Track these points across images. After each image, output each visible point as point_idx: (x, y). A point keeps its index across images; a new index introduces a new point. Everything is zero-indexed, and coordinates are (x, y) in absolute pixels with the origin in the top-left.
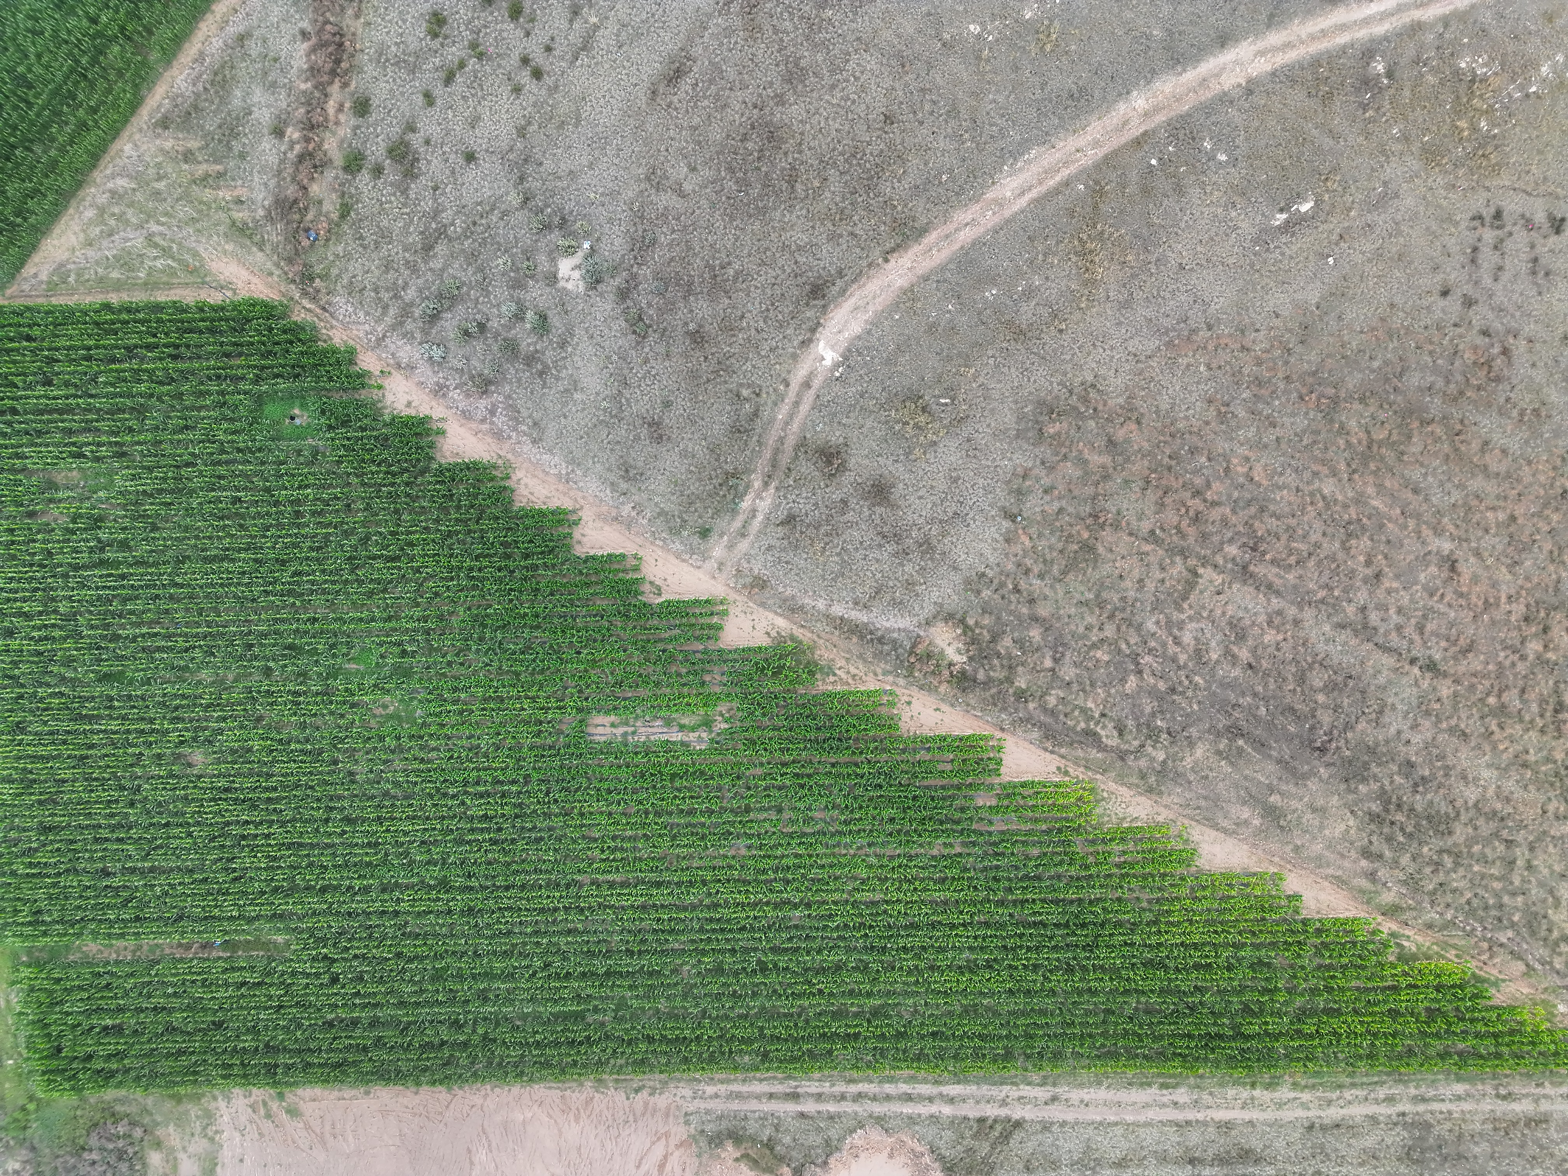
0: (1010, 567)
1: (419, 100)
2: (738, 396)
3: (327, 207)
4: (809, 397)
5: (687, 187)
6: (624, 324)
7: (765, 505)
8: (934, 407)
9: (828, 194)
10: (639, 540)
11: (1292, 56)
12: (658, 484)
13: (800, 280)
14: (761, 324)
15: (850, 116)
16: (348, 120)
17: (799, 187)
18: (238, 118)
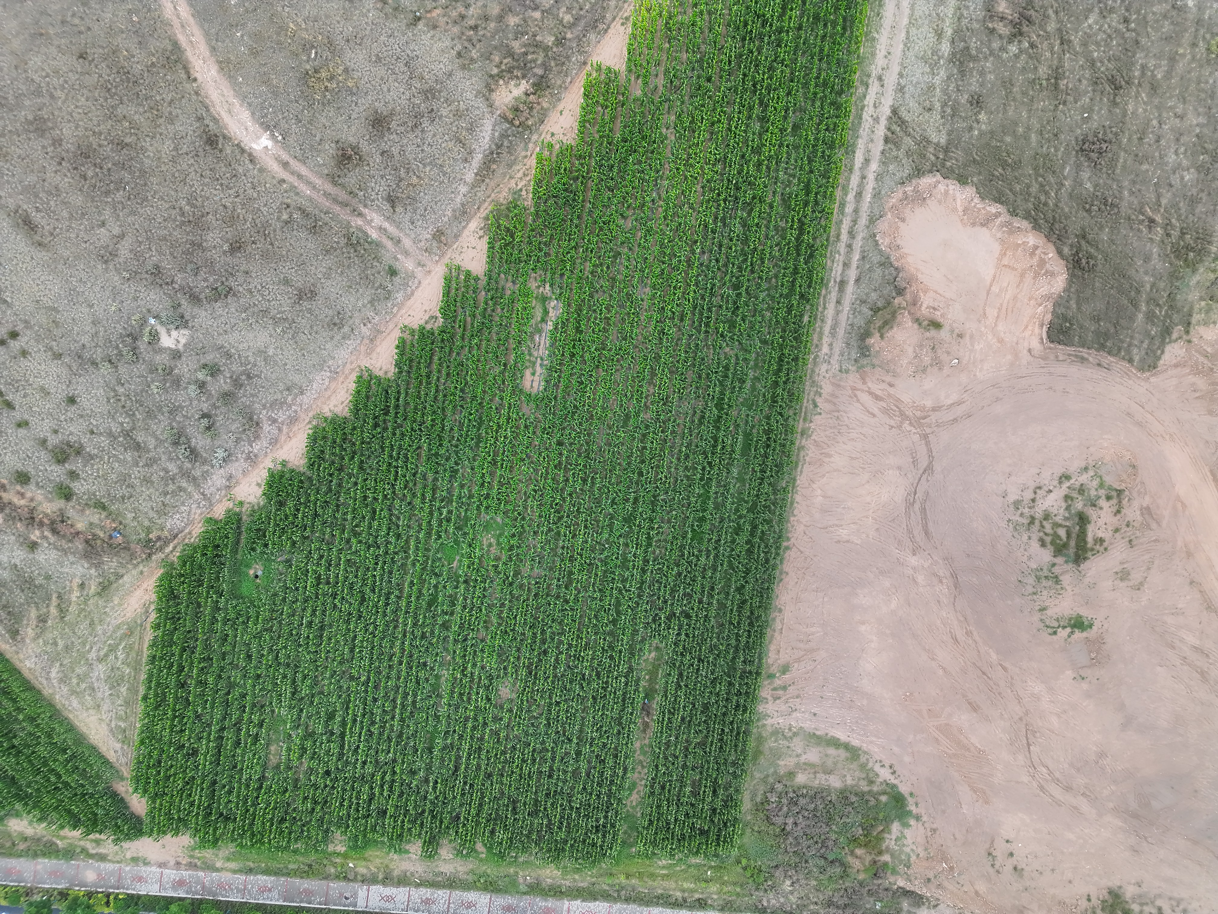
0: (456, 30)
1: (22, 432)
2: (287, 223)
3: (95, 519)
4: (295, 165)
5: (116, 231)
6: (218, 304)
7: (377, 219)
8: (316, 63)
9: (136, 117)
10: (391, 326)
12: (348, 301)
13: (201, 154)
14: (231, 192)
15: (77, 87)
16: (31, 491)
17: (128, 140)
18: (18, 576)
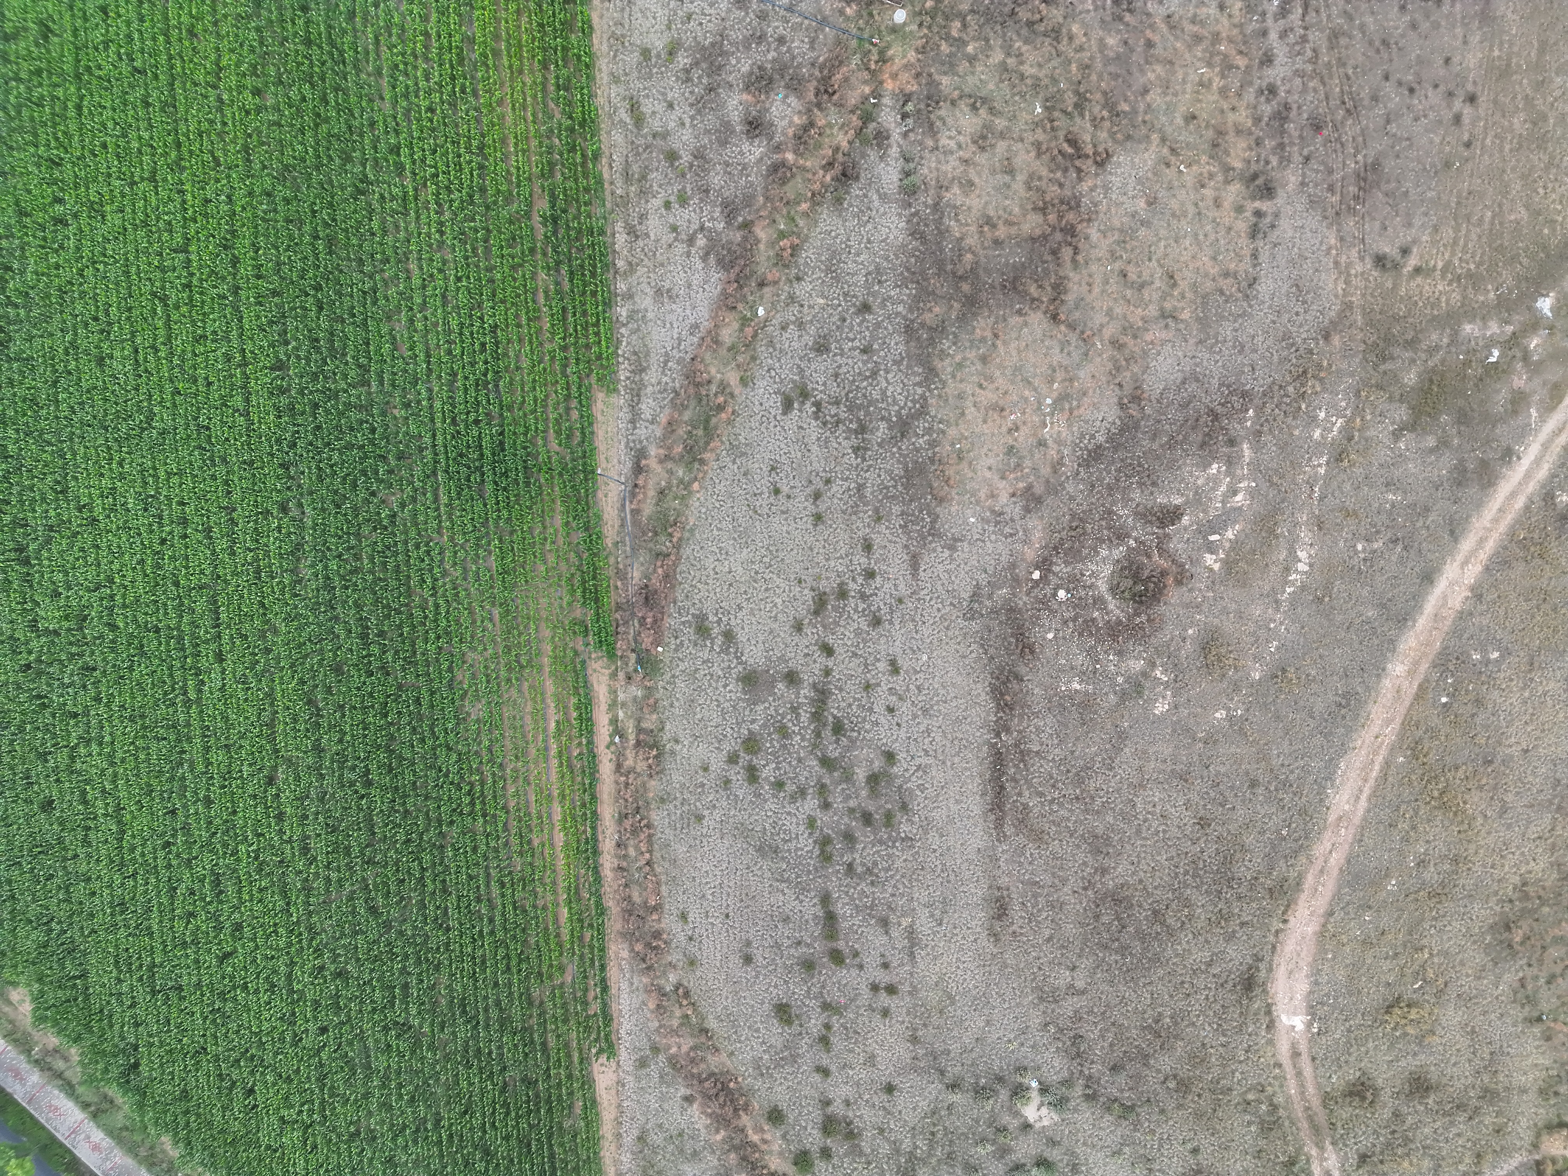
1: (817, 1078)
2: (1247, 1103)
5: (1080, 984)
6: (1110, 1118)
7: (1332, 1162)
8: (1414, 996)
11: (1490, 546)
16: (773, 1134)
